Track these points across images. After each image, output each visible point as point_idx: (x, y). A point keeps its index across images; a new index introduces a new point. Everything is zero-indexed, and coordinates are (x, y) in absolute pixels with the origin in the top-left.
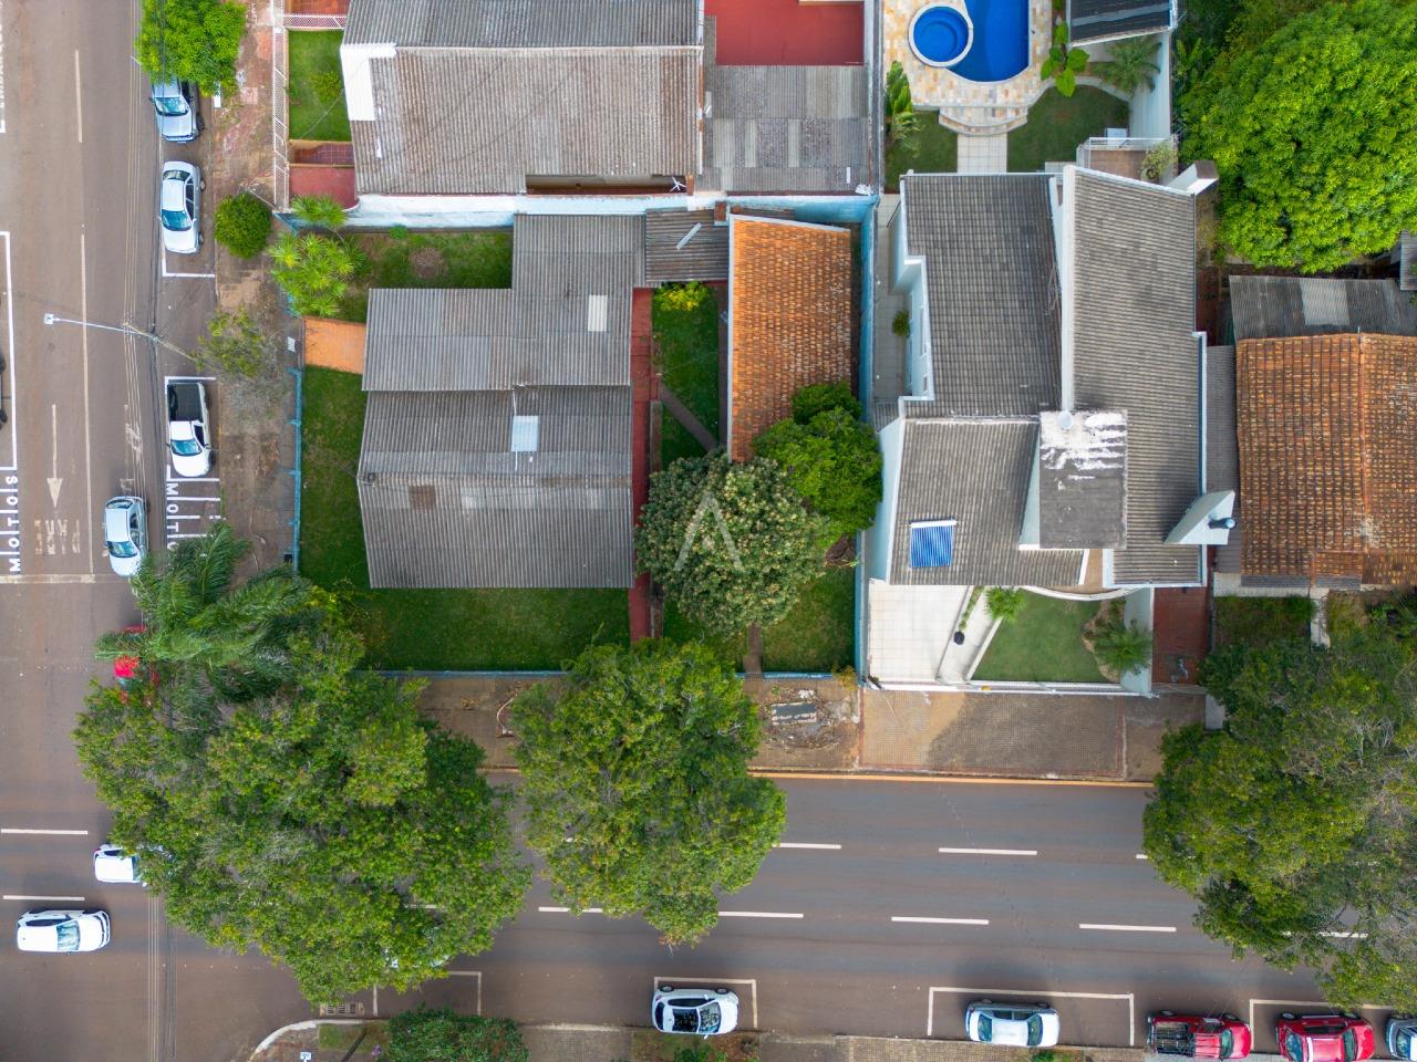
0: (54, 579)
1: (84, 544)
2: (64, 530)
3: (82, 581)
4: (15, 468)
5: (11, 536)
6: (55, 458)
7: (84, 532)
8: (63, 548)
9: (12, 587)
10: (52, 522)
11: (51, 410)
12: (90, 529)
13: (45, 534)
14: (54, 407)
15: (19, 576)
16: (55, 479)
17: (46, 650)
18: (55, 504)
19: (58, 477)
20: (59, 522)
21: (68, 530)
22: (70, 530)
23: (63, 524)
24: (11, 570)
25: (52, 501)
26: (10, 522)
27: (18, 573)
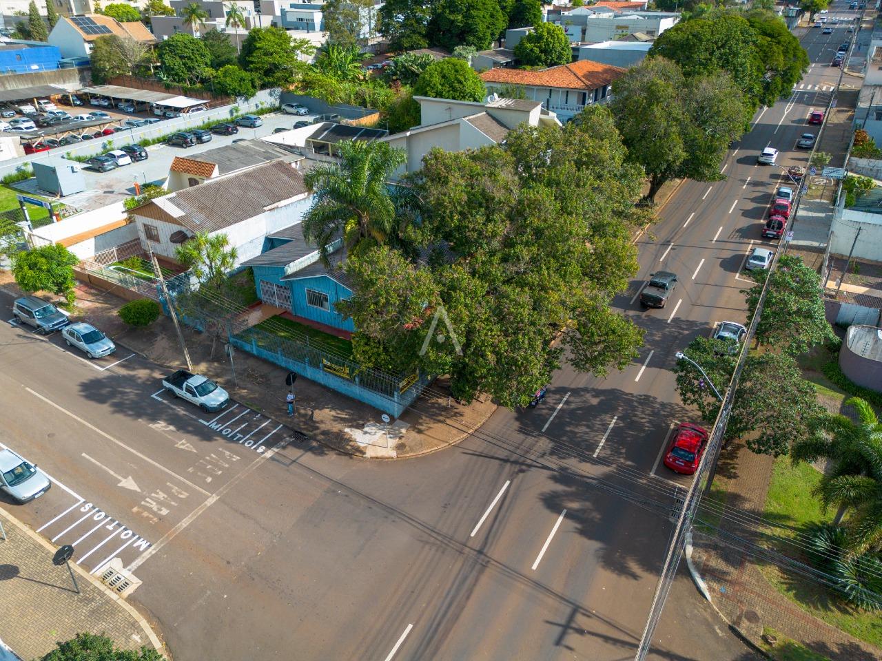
0: (185, 523)
1: (187, 488)
2: (162, 495)
3: (209, 505)
4: (82, 500)
5: (120, 533)
6: (112, 473)
7: (179, 484)
8: (173, 503)
9: (153, 557)
10: (147, 499)
11: (84, 457)
12: (182, 479)
13: (149, 510)
14: (84, 454)
15: (153, 547)
16: (124, 480)
17: (228, 563)
18: (139, 490)
19: (125, 478)
20: (153, 495)
21: (163, 492)
22: (167, 491)
23: (157, 493)
24: (141, 549)
25: (136, 491)
26: (110, 528)
27: (150, 546)
